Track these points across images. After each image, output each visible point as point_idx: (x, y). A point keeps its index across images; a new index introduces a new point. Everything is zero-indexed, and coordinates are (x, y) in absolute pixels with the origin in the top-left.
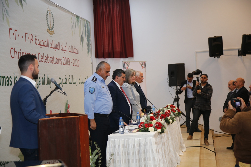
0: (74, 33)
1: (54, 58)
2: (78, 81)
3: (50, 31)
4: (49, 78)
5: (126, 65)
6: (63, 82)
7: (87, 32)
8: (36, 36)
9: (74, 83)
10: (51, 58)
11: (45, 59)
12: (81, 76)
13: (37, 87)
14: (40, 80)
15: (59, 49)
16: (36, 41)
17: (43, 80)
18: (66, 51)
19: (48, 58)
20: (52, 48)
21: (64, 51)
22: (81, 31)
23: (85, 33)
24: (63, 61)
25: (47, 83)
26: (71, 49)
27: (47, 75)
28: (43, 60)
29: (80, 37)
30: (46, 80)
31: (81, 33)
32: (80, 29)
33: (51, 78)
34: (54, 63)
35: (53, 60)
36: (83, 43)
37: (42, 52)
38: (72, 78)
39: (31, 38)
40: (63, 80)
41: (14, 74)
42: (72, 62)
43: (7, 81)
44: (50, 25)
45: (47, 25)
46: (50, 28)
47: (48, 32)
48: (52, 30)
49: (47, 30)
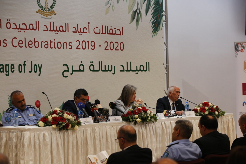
0: (113, 10)
1: (51, 42)
2: (118, 68)
3: (45, 12)
4: (35, 65)
5: (241, 47)
6: (74, 69)
7: (153, 6)
8: (9, 20)
9: (105, 71)
10: (44, 42)
11: (29, 44)
12: (127, 62)
13: (6, 74)
14: (12, 67)
15: (65, 31)
16: (9, 26)
17: (20, 67)
18: (86, 33)
19: (35, 42)
20: (48, 31)
21: (81, 33)
22: (134, 6)
23: (147, 7)
24: (75, 44)
25: (30, 70)
26: (100, 30)
27: (32, 62)
28: (23, 45)
29: (130, 14)
30: (28, 67)
31: (135, 9)
32: (133, 3)
33: (41, 65)
34: (52, 48)
35: (48, 45)
36: (138, 21)
37: (21, 36)
38: (100, 64)
40: (73, 67)
42: (100, 46)
44: (45, 5)
45: (39, 6)
46: (45, 9)
47: (40, 13)
48: (51, 11)
49: (36, 12)
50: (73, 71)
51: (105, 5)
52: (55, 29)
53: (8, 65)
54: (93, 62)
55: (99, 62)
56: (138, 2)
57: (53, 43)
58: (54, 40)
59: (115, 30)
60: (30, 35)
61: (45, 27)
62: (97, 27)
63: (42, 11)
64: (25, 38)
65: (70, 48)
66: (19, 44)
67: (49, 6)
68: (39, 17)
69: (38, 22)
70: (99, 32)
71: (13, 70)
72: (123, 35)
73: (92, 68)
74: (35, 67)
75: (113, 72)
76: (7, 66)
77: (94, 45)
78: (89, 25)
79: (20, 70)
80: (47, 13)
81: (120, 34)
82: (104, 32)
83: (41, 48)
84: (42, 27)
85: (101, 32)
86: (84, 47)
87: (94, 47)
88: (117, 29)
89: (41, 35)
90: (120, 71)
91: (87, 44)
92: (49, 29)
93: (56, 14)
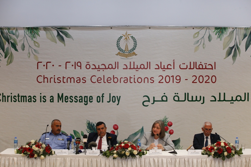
3: (125, 54)
8: (89, 62)
9: (192, 101)
10: (123, 78)
11: (107, 80)
12: (220, 93)
13: (85, 104)
14: (91, 98)
15: (147, 69)
16: (88, 67)
17: (99, 98)
18: (171, 69)
19: (114, 78)
20: (128, 69)
21: (164, 70)
22: (231, 42)
23: (248, 43)
24: (157, 79)
25: (109, 101)
26: (187, 66)
27: (110, 94)
28: (102, 81)
29: (225, 50)
30: (106, 98)
31: (231, 45)
32: (229, 41)
33: (120, 97)
35: (127, 80)
36: (235, 56)
37: (100, 74)
38: (186, 95)
39: (78, 65)
40: (154, 97)
41: (41, 94)
42: (187, 80)
43: (29, 99)
44: (125, 49)
45: (118, 49)
46: (125, 51)
47: (119, 55)
48: (131, 53)
49: (116, 54)
50: (154, 101)
51: (194, 44)
52: (136, 67)
53: (87, 97)
54: (177, 94)
55: (185, 94)
56: (236, 39)
57: (133, 78)
58: (134, 76)
59: (206, 66)
60: (109, 73)
61: (125, 66)
62: (183, 64)
63: (122, 54)
64: (104, 76)
65: (151, 83)
66: (98, 80)
67: (130, 49)
68: (119, 59)
69: (118, 62)
70: (186, 68)
71: (91, 100)
72: (215, 69)
73: (176, 98)
74: (114, 98)
75: (202, 101)
76: (86, 98)
77: (180, 79)
78: (174, 62)
79: (99, 101)
80: (127, 54)
81: (212, 69)
82: (192, 67)
83: (120, 82)
84: (121, 66)
85: (189, 67)
86: (168, 81)
87: (179, 80)
88: (208, 64)
89: (120, 73)
90: (211, 101)
91: (171, 78)
92: (129, 67)
93: (137, 54)
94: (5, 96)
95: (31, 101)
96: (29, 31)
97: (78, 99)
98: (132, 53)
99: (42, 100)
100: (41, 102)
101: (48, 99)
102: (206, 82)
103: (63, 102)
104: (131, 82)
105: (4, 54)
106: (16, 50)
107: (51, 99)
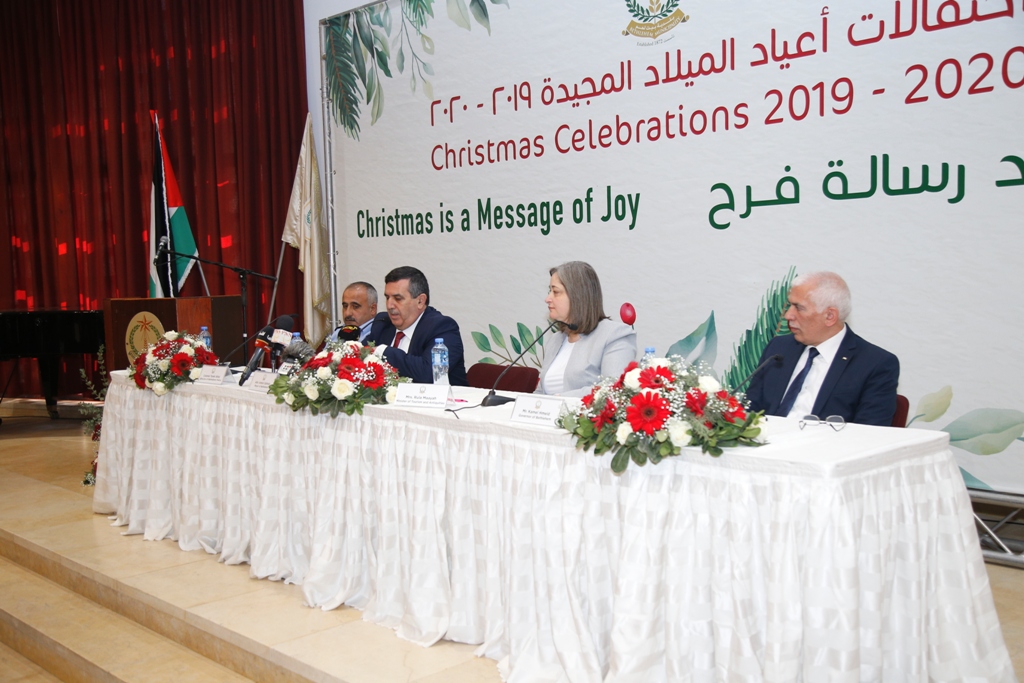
3: (651, 25)
4: (620, 197)
6: (755, 199)
8: (549, 80)
9: (906, 190)
10: (646, 122)
11: (600, 137)
13: (542, 230)
14: (558, 208)
15: (720, 70)
16: (548, 95)
17: (578, 206)
19: (618, 128)
20: (660, 81)
21: (785, 61)
24: (759, 109)
25: (606, 215)
26: (882, 23)
27: (609, 188)
28: (586, 142)
30: (599, 207)
33: (638, 195)
34: (672, 136)
35: (658, 128)
37: (577, 116)
38: (879, 166)
39: (522, 94)
40: (749, 189)
41: (441, 205)
42: (882, 91)
43: (418, 224)
44: (651, 2)
45: (630, 11)
46: (651, 14)
47: (633, 34)
48: (669, 14)
49: (623, 33)
50: (750, 204)
52: (684, 70)
53: (547, 205)
54: (840, 163)
55: (874, 159)
57: (677, 118)
58: (681, 107)
59: (974, 4)
60: (603, 111)
61: (651, 72)
62: (864, 18)
63: (640, 25)
64: (590, 121)
65: (738, 127)
66: (574, 141)
68: (632, 48)
69: (629, 63)
70: (877, 34)
71: (558, 217)
73: (836, 186)
74: (620, 202)
75: (952, 189)
76: (545, 208)
77: (851, 94)
78: (825, 20)
79: (578, 217)
80: (656, 25)
81: (1008, 13)
82: (905, 26)
83: (638, 140)
84: (641, 75)
85: (890, 29)
86: (799, 112)
87: (847, 101)
89: (638, 104)
90: (1000, 184)
91: (815, 96)
92: (662, 76)
93: (688, 17)
94: (371, 219)
95: (422, 232)
96: (412, 5)
97: (526, 213)
98: (671, 16)
99: (446, 224)
100: (442, 231)
101: (457, 219)
102: (972, 91)
103: (490, 228)
104: (671, 133)
105: (364, 92)
106: (388, 73)
107: (464, 221)
